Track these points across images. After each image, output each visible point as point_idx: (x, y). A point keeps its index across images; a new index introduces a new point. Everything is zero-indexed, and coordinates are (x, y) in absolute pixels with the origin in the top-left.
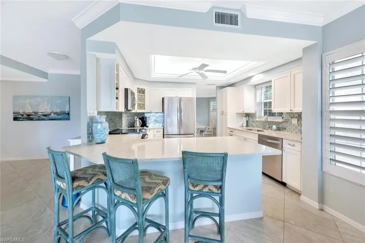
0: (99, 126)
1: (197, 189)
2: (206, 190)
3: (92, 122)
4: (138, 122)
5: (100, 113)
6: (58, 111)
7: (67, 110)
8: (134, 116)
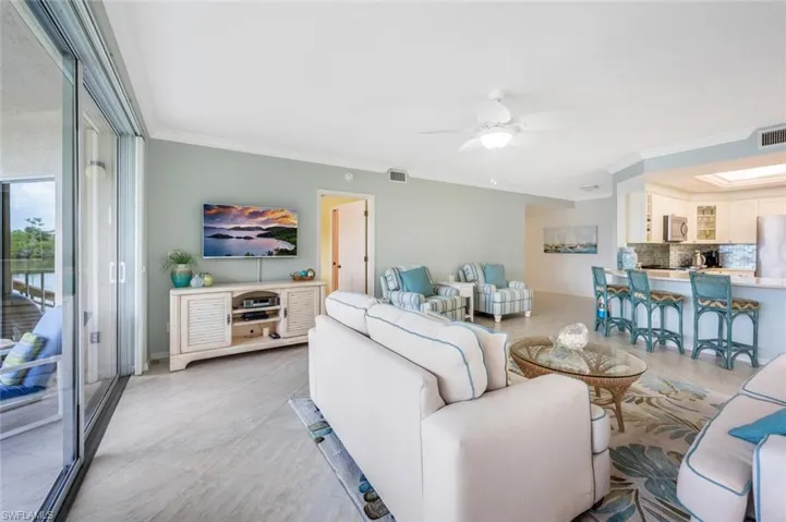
0: (628, 257)
1: (705, 304)
2: (713, 305)
3: (622, 251)
4: (699, 258)
5: (629, 245)
6: (584, 243)
7: (594, 242)
8: (694, 250)
